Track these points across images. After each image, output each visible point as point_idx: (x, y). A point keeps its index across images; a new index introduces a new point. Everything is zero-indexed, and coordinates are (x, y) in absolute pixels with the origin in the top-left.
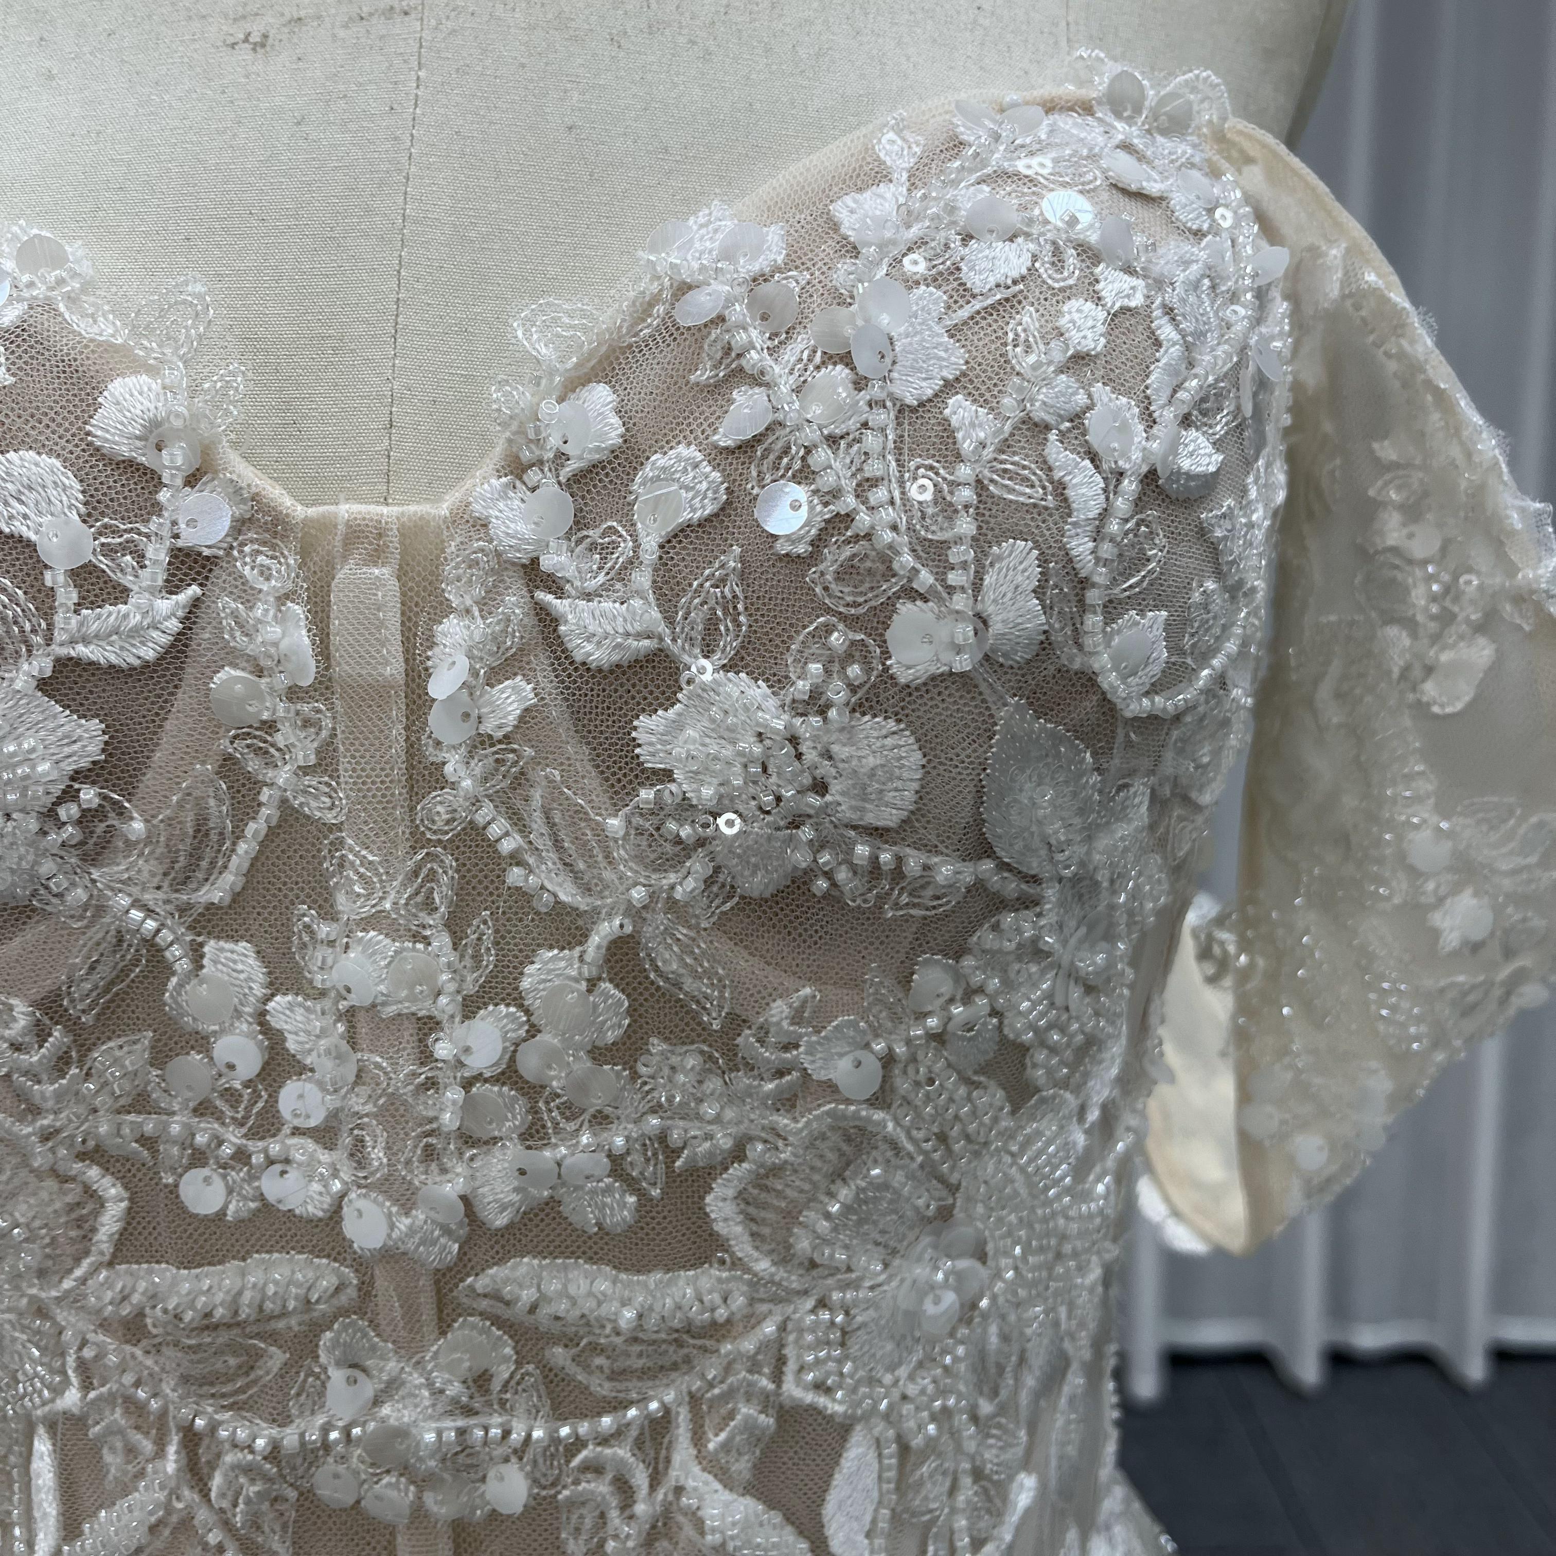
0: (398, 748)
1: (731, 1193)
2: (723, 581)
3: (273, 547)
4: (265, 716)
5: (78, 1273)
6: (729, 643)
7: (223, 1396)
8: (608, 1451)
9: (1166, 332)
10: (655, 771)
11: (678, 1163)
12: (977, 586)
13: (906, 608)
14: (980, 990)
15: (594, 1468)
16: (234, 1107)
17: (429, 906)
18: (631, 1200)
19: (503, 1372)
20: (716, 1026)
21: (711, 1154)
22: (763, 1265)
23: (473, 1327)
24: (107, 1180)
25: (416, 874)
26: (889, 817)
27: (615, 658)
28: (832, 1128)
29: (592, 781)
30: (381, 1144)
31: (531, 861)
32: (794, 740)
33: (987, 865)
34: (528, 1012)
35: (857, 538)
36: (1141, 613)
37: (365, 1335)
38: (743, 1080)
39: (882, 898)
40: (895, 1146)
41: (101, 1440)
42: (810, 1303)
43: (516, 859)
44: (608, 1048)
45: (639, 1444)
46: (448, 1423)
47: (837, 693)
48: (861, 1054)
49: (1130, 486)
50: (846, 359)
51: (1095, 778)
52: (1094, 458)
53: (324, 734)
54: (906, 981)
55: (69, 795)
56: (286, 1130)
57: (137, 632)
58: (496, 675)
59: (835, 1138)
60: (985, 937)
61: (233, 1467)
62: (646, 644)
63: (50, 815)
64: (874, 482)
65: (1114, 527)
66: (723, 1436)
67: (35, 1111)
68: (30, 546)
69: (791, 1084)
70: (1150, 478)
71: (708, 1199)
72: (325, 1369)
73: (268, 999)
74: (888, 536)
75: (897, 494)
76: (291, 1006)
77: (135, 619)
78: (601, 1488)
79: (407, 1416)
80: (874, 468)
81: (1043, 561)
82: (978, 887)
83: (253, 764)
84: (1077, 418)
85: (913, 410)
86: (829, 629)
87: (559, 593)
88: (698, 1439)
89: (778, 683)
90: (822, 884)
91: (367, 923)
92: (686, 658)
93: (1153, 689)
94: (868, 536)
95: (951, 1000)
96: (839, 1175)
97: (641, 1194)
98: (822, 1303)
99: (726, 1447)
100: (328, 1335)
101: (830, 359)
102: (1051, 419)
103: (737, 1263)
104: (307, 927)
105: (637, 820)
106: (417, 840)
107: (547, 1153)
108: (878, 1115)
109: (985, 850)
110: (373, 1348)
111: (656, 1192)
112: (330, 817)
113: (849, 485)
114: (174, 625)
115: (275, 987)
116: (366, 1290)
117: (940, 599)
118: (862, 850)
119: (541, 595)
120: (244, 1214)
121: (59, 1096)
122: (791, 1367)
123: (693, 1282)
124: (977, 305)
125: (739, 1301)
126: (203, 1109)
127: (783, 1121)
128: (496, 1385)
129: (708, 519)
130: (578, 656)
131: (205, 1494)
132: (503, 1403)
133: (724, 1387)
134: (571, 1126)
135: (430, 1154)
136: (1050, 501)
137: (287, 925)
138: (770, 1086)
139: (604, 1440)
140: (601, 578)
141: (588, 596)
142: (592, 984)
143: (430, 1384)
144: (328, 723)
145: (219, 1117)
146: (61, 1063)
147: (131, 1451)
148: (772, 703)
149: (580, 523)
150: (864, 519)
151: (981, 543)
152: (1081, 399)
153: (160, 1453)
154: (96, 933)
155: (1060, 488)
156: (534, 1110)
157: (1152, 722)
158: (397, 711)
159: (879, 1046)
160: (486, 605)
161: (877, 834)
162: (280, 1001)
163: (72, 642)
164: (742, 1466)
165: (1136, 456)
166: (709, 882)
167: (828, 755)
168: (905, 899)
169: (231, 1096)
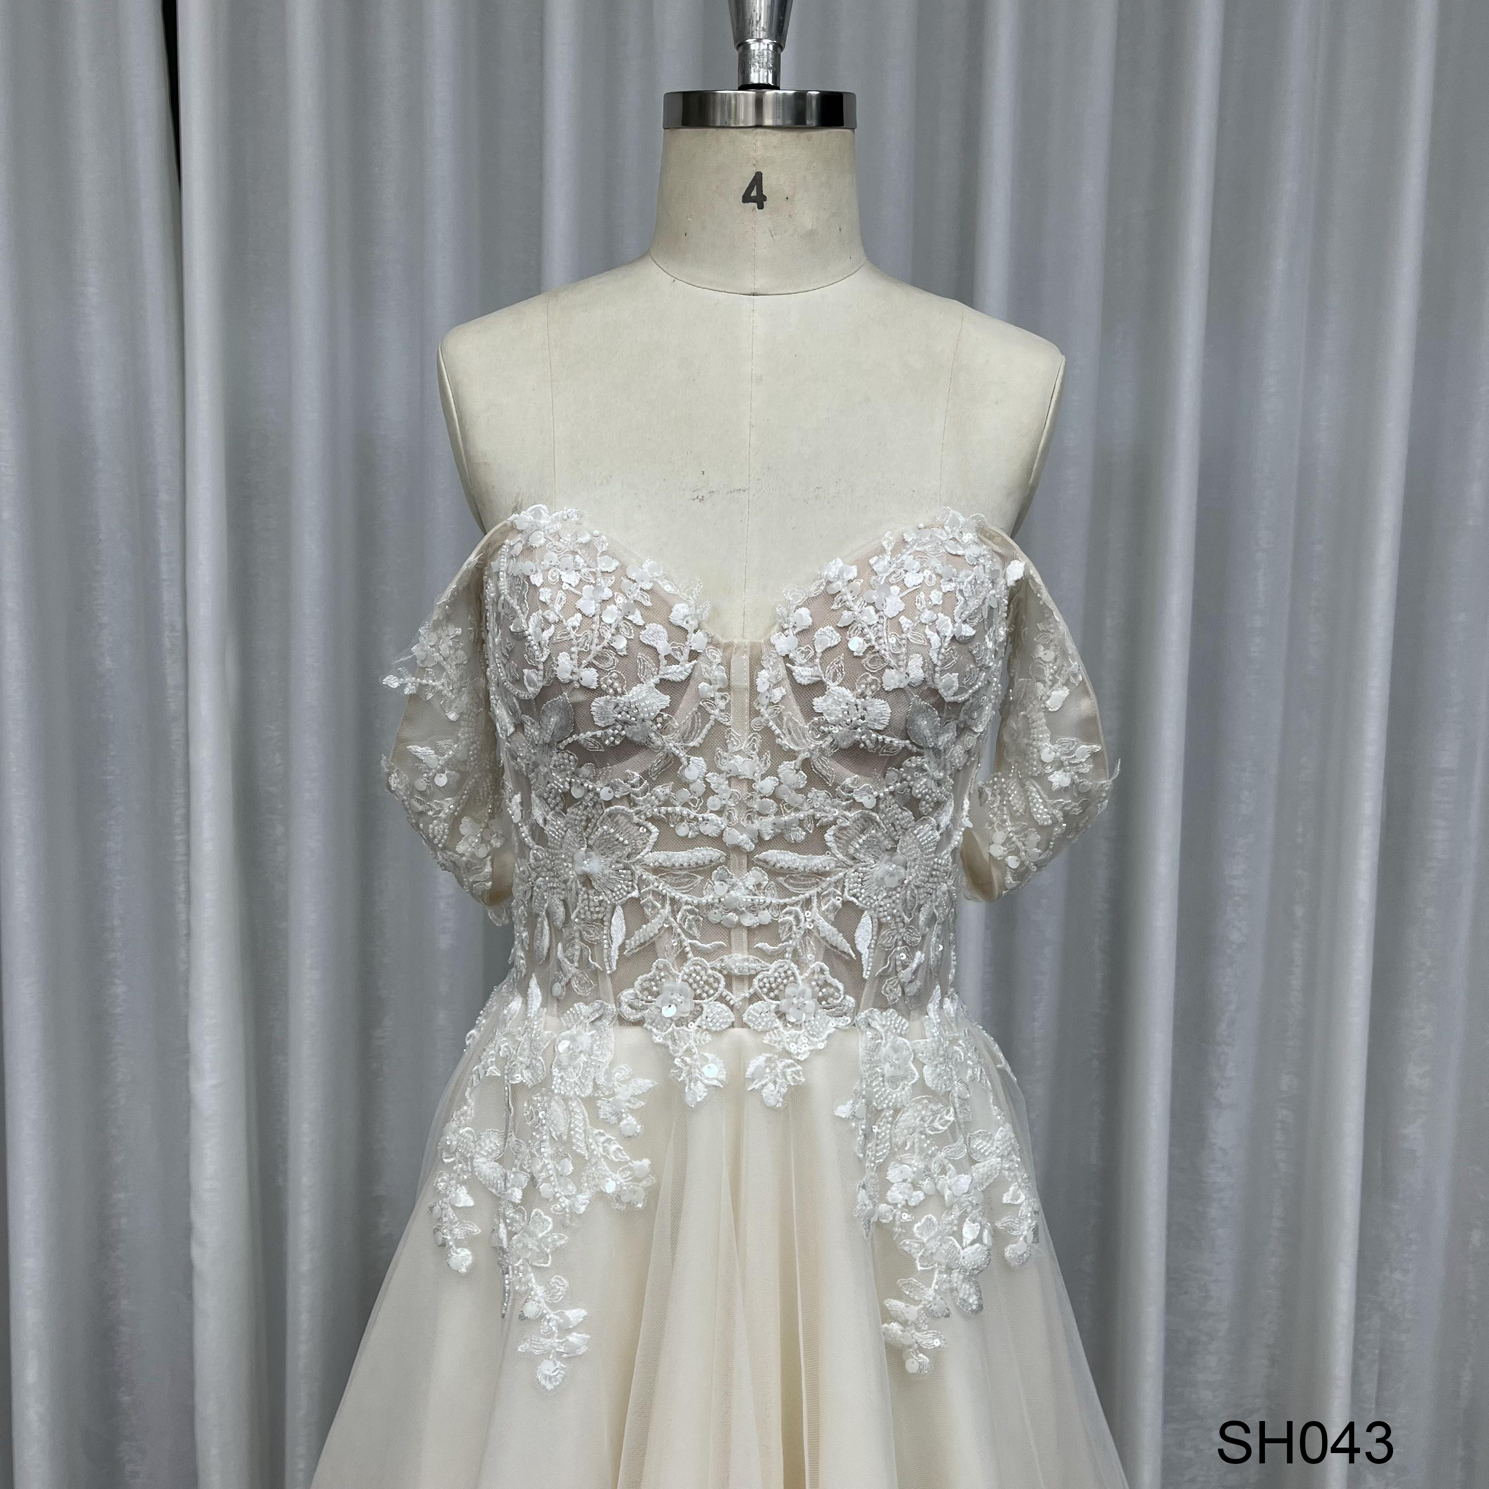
0: (747, 706)
1: (832, 833)
2: (839, 662)
3: (717, 650)
4: (712, 696)
5: (642, 854)
6: (840, 679)
7: (683, 889)
8: (793, 908)
9: (959, 597)
10: (818, 713)
11: (818, 824)
12: (907, 665)
13: (887, 670)
14: (905, 780)
15: (790, 913)
16: (695, 805)
17: (754, 749)
18: (804, 833)
19: (765, 883)
20: (830, 785)
21: (827, 822)
22: (840, 856)
23: (757, 870)
24: (653, 826)
25: (750, 740)
26: (881, 728)
27: (809, 682)
28: (861, 817)
29: (800, 715)
30: (736, 815)
31: (782, 737)
32: (856, 705)
33: (908, 741)
34: (779, 778)
35: (875, 652)
36: (951, 674)
37: (726, 871)
38: (837, 801)
39: (878, 750)
40: (878, 824)
41: (645, 905)
42: (853, 870)
43: (779, 736)
44: (801, 789)
45: (802, 907)
46: (748, 897)
47: (869, 693)
48: (871, 796)
49: (948, 639)
50: (873, 604)
51: (939, 719)
52: (938, 633)
53: (727, 701)
54: (884, 776)
55: (659, 715)
56: (708, 811)
57: (681, 672)
58: (776, 685)
59: (862, 820)
60: (907, 762)
61: (685, 910)
62: (819, 679)
63: (655, 721)
64: (880, 638)
65: (943, 650)
66: (826, 906)
67: (635, 805)
68: (655, 649)
69: (850, 803)
70: (954, 637)
71: (825, 835)
72: (713, 882)
73: (706, 774)
74: (883, 652)
75: (886, 641)
76: (713, 776)
77: (681, 669)
78: (791, 918)
79: (738, 894)
80: (880, 634)
81: (924, 660)
82: (905, 748)
83: (708, 709)
84: (934, 622)
85: (891, 619)
86: (867, 676)
87: (793, 664)
88: (819, 907)
89: (853, 689)
90: (862, 745)
91: (736, 753)
92: (828, 683)
93: (955, 694)
94: (878, 652)
95: (897, 782)
96: (862, 832)
97: (807, 831)
98: (856, 871)
99: (827, 910)
100: (715, 871)
101: (868, 604)
102: (927, 622)
103: (834, 855)
104: (719, 754)
105: (812, 726)
106: (751, 730)
107: (782, 818)
108: (874, 814)
109: (908, 738)
110: (729, 874)
111: (811, 832)
112: (728, 724)
113: (873, 638)
114: (690, 671)
115: (708, 771)
116: (728, 858)
117: (897, 669)
118: (874, 735)
119: (788, 665)
120: (694, 836)
121: (644, 800)
122: (846, 889)
123: (819, 858)
124: (909, 591)
125: (833, 865)
126: (685, 805)
127: (847, 813)
128: (763, 887)
129: (835, 646)
130: (798, 681)
131: (675, 919)
132: (764, 893)
133: (827, 892)
134: (788, 812)
135: (749, 818)
136: (926, 644)
137: (714, 753)
138: (844, 803)
139: (792, 905)
140: (805, 660)
141: (801, 665)
142: (797, 771)
143: (744, 885)
144: (728, 698)
145: (689, 807)
146: (644, 792)
147: (654, 907)
148: (851, 695)
149: (799, 646)
150: (877, 648)
151: (907, 654)
152: (935, 617)
153: (663, 907)
154: (661, 754)
155: (929, 641)
156: (779, 807)
157: (955, 703)
158: (747, 695)
159: (875, 793)
160: (774, 666)
161: (878, 732)
162: (710, 774)
163: (664, 675)
164: (832, 916)
165: (949, 631)
166: (832, 743)
167: (865, 709)
168: (885, 751)
169: (694, 801)
